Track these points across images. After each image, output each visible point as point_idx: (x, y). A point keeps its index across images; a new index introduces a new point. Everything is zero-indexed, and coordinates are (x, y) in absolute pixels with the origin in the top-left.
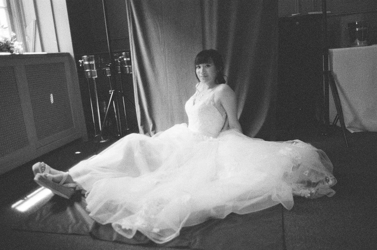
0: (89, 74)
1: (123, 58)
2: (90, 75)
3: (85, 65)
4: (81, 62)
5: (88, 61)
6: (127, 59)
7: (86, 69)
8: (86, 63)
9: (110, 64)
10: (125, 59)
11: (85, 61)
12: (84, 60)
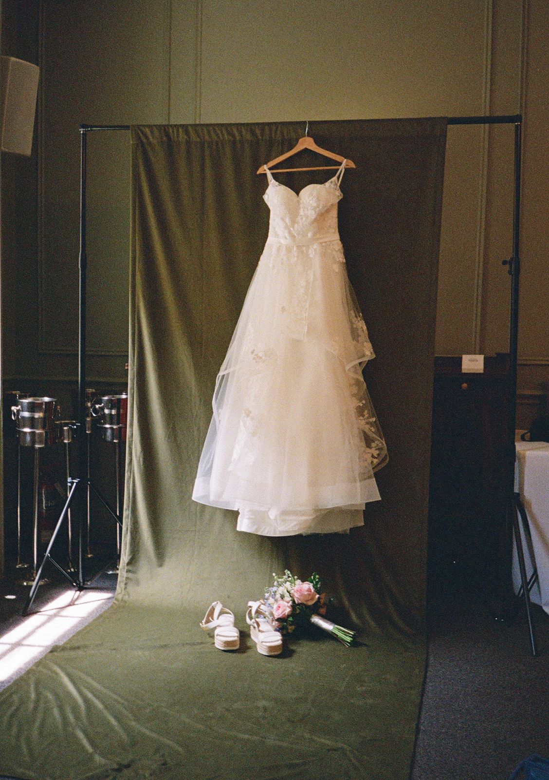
0: (28, 438)
1: (102, 409)
2: (31, 440)
3: (23, 418)
4: (15, 411)
5: (31, 412)
6: (111, 412)
7: (24, 426)
8: (26, 414)
9: (76, 426)
10: (107, 411)
11: (23, 411)
12: (22, 407)
